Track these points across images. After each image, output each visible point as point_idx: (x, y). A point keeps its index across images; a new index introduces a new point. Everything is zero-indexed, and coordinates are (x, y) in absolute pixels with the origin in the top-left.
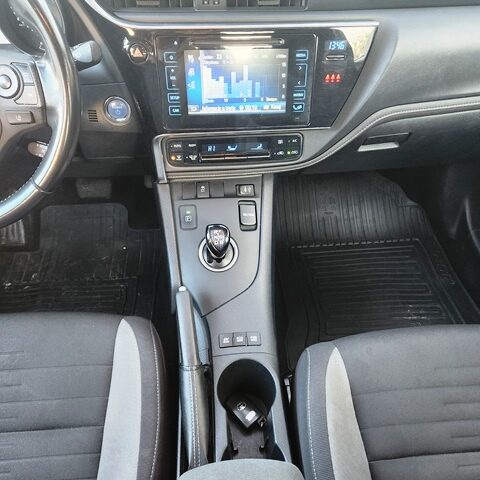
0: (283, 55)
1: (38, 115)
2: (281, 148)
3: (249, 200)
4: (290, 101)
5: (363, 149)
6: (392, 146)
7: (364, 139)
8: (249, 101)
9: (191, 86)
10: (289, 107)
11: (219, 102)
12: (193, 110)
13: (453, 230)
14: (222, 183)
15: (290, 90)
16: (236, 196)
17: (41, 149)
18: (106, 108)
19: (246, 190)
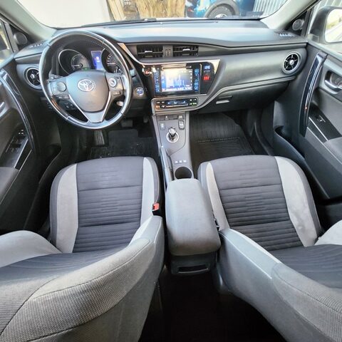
0: (191, 71)
1: (122, 92)
2: (191, 102)
3: (181, 120)
4: (193, 86)
5: (217, 103)
6: (227, 101)
7: (217, 99)
8: (181, 86)
9: (163, 82)
10: (193, 88)
11: (171, 87)
12: (163, 90)
13: (251, 134)
14: (172, 115)
15: (193, 82)
16: (177, 119)
17: (121, 104)
18: (136, 91)
19: (180, 117)
